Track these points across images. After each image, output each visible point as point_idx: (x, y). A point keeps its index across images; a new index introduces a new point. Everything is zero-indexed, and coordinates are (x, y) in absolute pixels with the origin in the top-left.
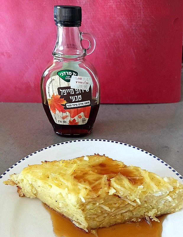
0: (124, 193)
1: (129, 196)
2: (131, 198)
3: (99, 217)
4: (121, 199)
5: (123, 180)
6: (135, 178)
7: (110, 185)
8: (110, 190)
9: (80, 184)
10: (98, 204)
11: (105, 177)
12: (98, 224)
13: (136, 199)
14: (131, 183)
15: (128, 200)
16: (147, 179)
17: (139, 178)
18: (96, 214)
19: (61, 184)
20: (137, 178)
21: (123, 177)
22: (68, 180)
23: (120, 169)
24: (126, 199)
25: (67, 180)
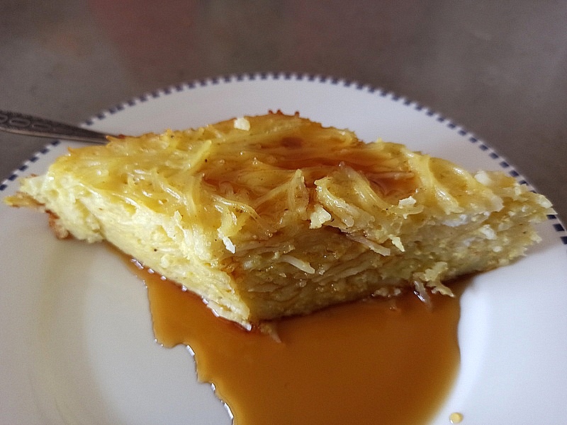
0: (356, 221)
1: (371, 229)
2: (377, 234)
3: (283, 290)
4: (347, 239)
5: (353, 183)
6: (390, 175)
7: (313, 201)
8: (315, 213)
9: (221, 199)
10: (276, 255)
11: (299, 176)
12: (279, 308)
13: (391, 236)
14: (376, 193)
15: (367, 241)
16: (427, 180)
17: (402, 175)
18: (272, 283)
19: (164, 201)
20: (397, 176)
21: (353, 175)
22: (183, 187)
23: (345, 150)
24: (361, 240)
25: (182, 189)
